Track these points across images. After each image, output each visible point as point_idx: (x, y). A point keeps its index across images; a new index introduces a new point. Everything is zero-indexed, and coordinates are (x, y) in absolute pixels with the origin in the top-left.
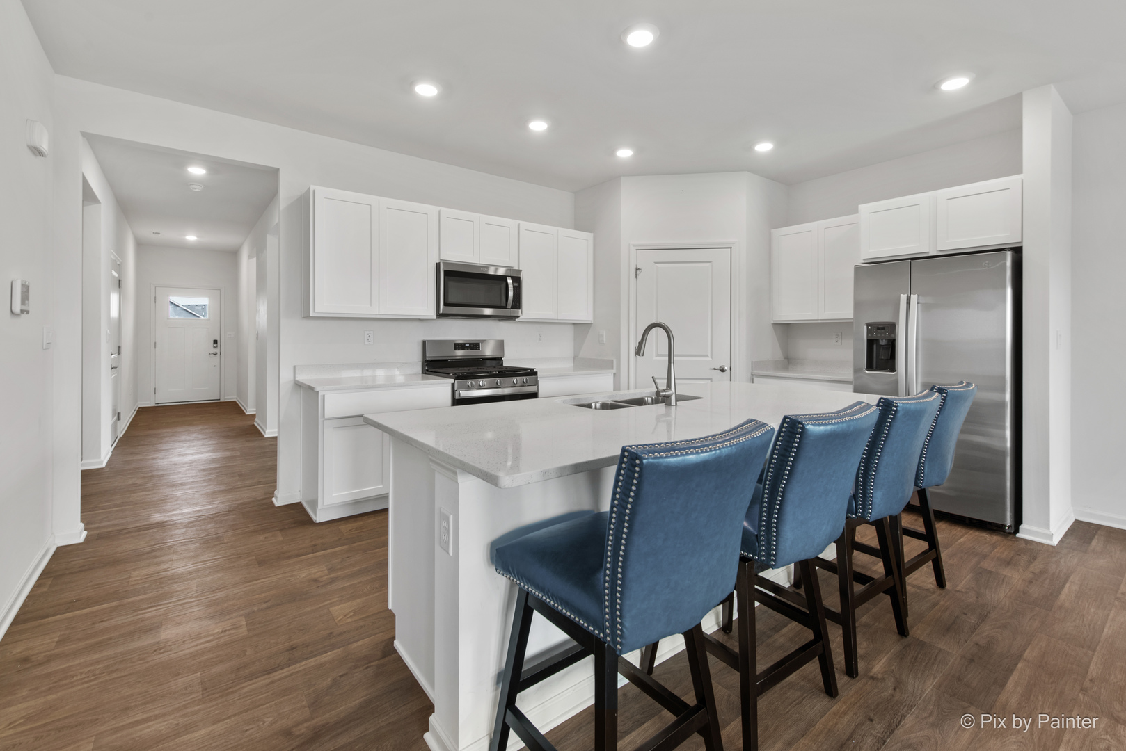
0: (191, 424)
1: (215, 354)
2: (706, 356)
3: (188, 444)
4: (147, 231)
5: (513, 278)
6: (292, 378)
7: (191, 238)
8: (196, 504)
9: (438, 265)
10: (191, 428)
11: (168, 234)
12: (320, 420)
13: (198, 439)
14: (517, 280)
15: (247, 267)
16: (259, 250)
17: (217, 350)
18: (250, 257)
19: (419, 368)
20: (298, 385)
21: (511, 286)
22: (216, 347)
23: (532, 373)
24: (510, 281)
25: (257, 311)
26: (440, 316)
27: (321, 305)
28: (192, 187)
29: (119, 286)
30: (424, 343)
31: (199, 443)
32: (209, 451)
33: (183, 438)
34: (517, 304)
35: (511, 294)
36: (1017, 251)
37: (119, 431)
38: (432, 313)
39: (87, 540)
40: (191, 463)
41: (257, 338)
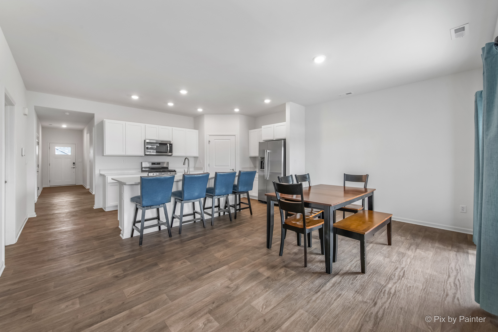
0: (65, 191)
1: (74, 168)
2: (229, 166)
3: (65, 197)
4: (47, 124)
5: (169, 144)
6: (99, 173)
7: (64, 126)
8: (69, 209)
10: (65, 193)
11: (55, 125)
12: (106, 183)
13: (68, 196)
15: (86, 137)
16: (90, 132)
17: (75, 166)
18: (87, 133)
20: (101, 175)
21: (169, 146)
22: (74, 165)
23: (175, 171)
24: (168, 145)
25: (90, 152)
27: (107, 152)
28: (66, 113)
29: (38, 144)
31: (69, 196)
32: (72, 198)
33: (62, 195)
35: (169, 148)
36: (285, 140)
37: (38, 194)
39: (37, 216)
40: (66, 201)
41: (90, 162)
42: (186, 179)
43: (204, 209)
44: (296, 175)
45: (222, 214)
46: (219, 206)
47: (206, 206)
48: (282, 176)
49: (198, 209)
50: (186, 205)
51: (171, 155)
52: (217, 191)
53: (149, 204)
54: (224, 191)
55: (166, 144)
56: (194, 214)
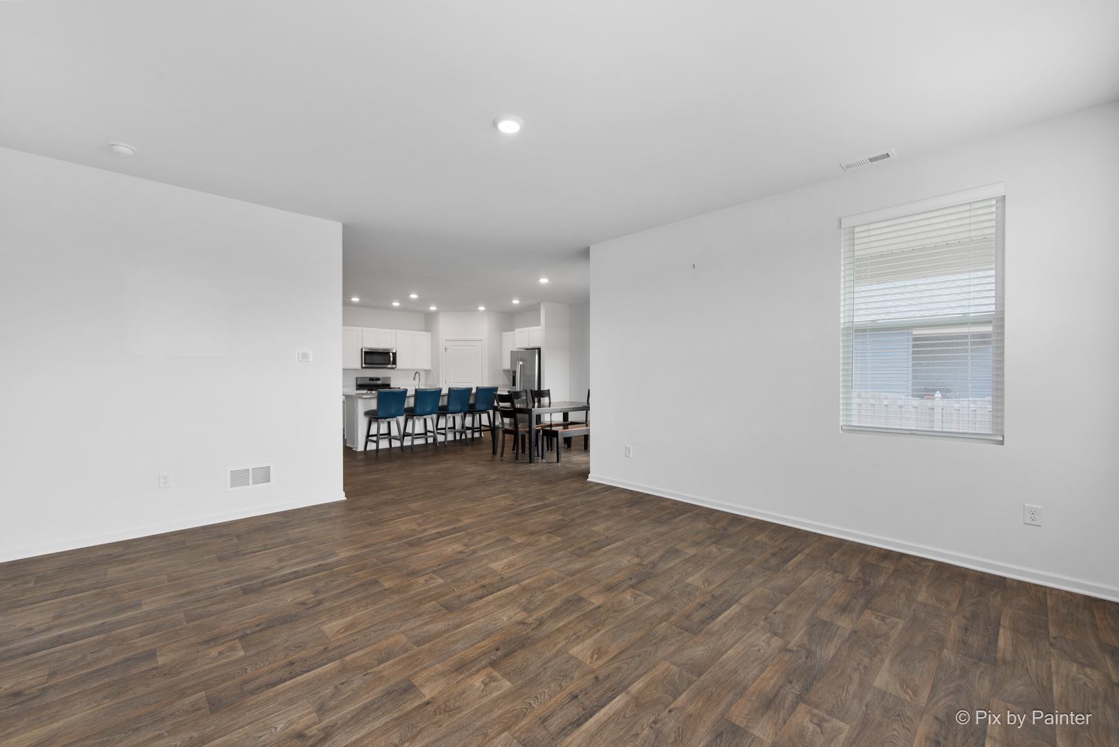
9: (362, 349)
14: (394, 354)
19: (355, 388)
21: (391, 356)
24: (391, 354)
26: (362, 368)
30: (357, 378)
34: (394, 362)
35: (391, 359)
38: (359, 367)
42: (419, 394)
43: (437, 429)
44: (531, 391)
45: (458, 437)
46: (454, 427)
47: (439, 427)
48: (536, 389)
49: (430, 427)
50: (417, 422)
51: (394, 368)
52: (451, 408)
53: (384, 416)
54: (459, 408)
55: (389, 353)
56: (426, 434)
